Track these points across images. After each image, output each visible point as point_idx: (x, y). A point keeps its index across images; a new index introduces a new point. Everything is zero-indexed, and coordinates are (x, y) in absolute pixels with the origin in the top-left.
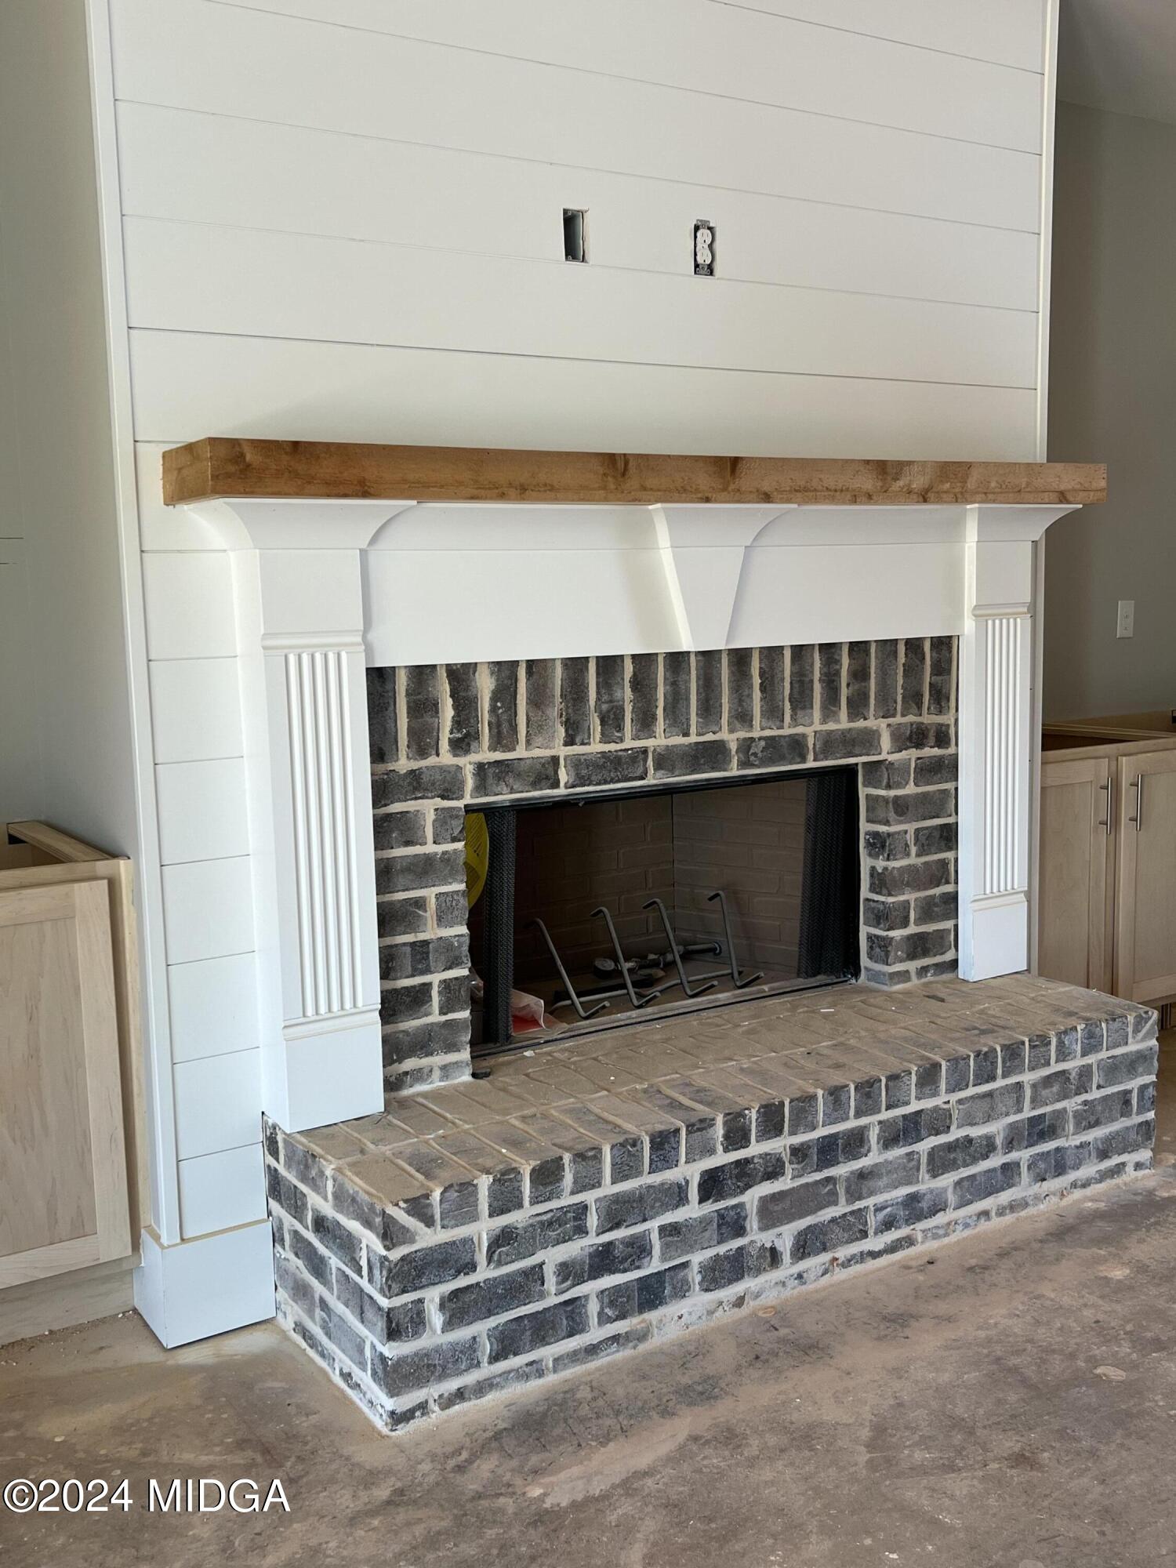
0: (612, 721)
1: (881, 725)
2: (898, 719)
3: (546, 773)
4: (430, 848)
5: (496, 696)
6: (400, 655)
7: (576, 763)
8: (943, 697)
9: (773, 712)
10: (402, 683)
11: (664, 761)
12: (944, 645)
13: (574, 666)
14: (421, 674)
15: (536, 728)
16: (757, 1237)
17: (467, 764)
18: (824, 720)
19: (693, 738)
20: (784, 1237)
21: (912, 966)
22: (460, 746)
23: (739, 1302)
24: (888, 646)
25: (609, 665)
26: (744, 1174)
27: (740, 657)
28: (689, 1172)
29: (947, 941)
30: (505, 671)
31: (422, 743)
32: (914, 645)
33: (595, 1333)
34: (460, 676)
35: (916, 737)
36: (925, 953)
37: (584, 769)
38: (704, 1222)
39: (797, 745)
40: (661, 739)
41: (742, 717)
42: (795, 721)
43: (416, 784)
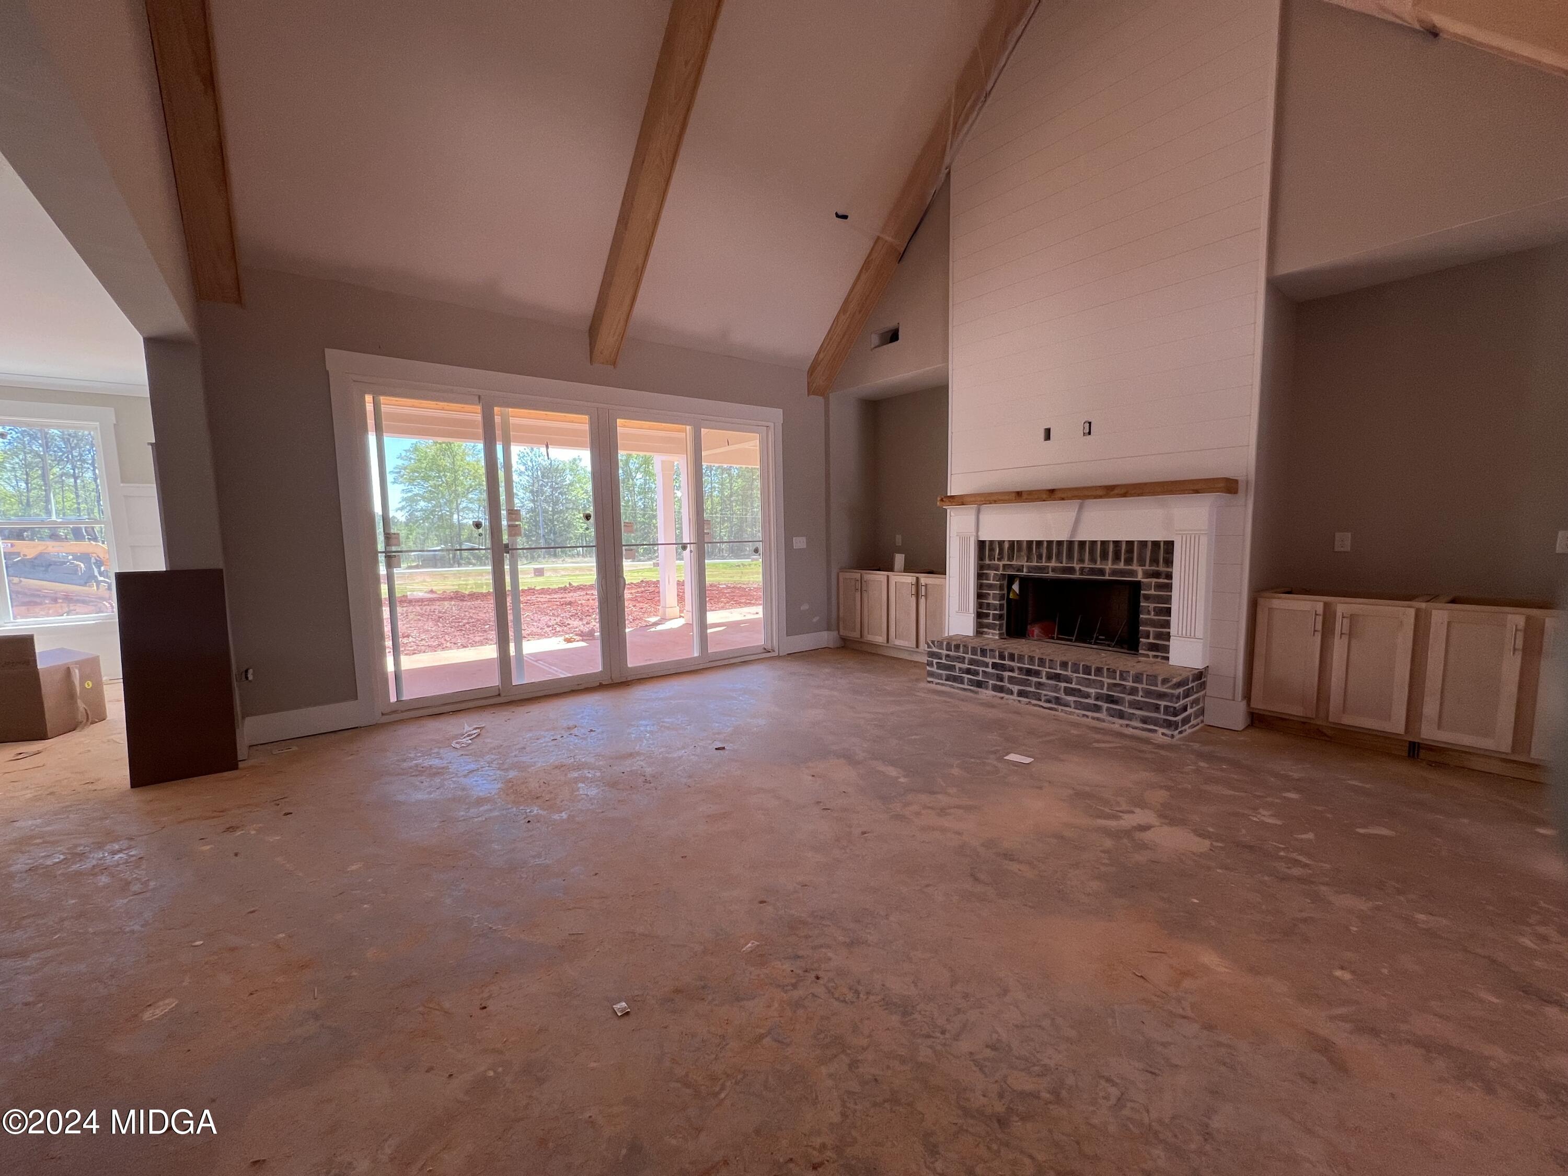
0: (1040, 557)
1: (1140, 571)
2: (1147, 567)
3: (1020, 569)
4: (991, 582)
5: (1009, 548)
6: (985, 536)
7: (1029, 567)
8: (1169, 562)
9: (1093, 560)
10: (987, 544)
11: (1054, 570)
12: (1169, 546)
13: (1030, 543)
14: (991, 542)
15: (1018, 557)
16: (1006, 684)
17: (1001, 563)
18: (1113, 564)
19: (1064, 565)
20: (1016, 688)
21: (1151, 653)
22: (999, 560)
23: (1002, 698)
24: (1143, 544)
25: (1039, 543)
26: (1003, 668)
27: (1082, 544)
28: (990, 661)
29: (1166, 649)
30: (1012, 543)
31: (992, 558)
32: (1156, 544)
33: (966, 687)
34: (1001, 543)
35: (1157, 575)
36: (1157, 650)
37: (1030, 569)
38: (993, 674)
39: (1102, 572)
40: (1053, 564)
41: (1081, 560)
42: (1101, 564)
43: (989, 567)
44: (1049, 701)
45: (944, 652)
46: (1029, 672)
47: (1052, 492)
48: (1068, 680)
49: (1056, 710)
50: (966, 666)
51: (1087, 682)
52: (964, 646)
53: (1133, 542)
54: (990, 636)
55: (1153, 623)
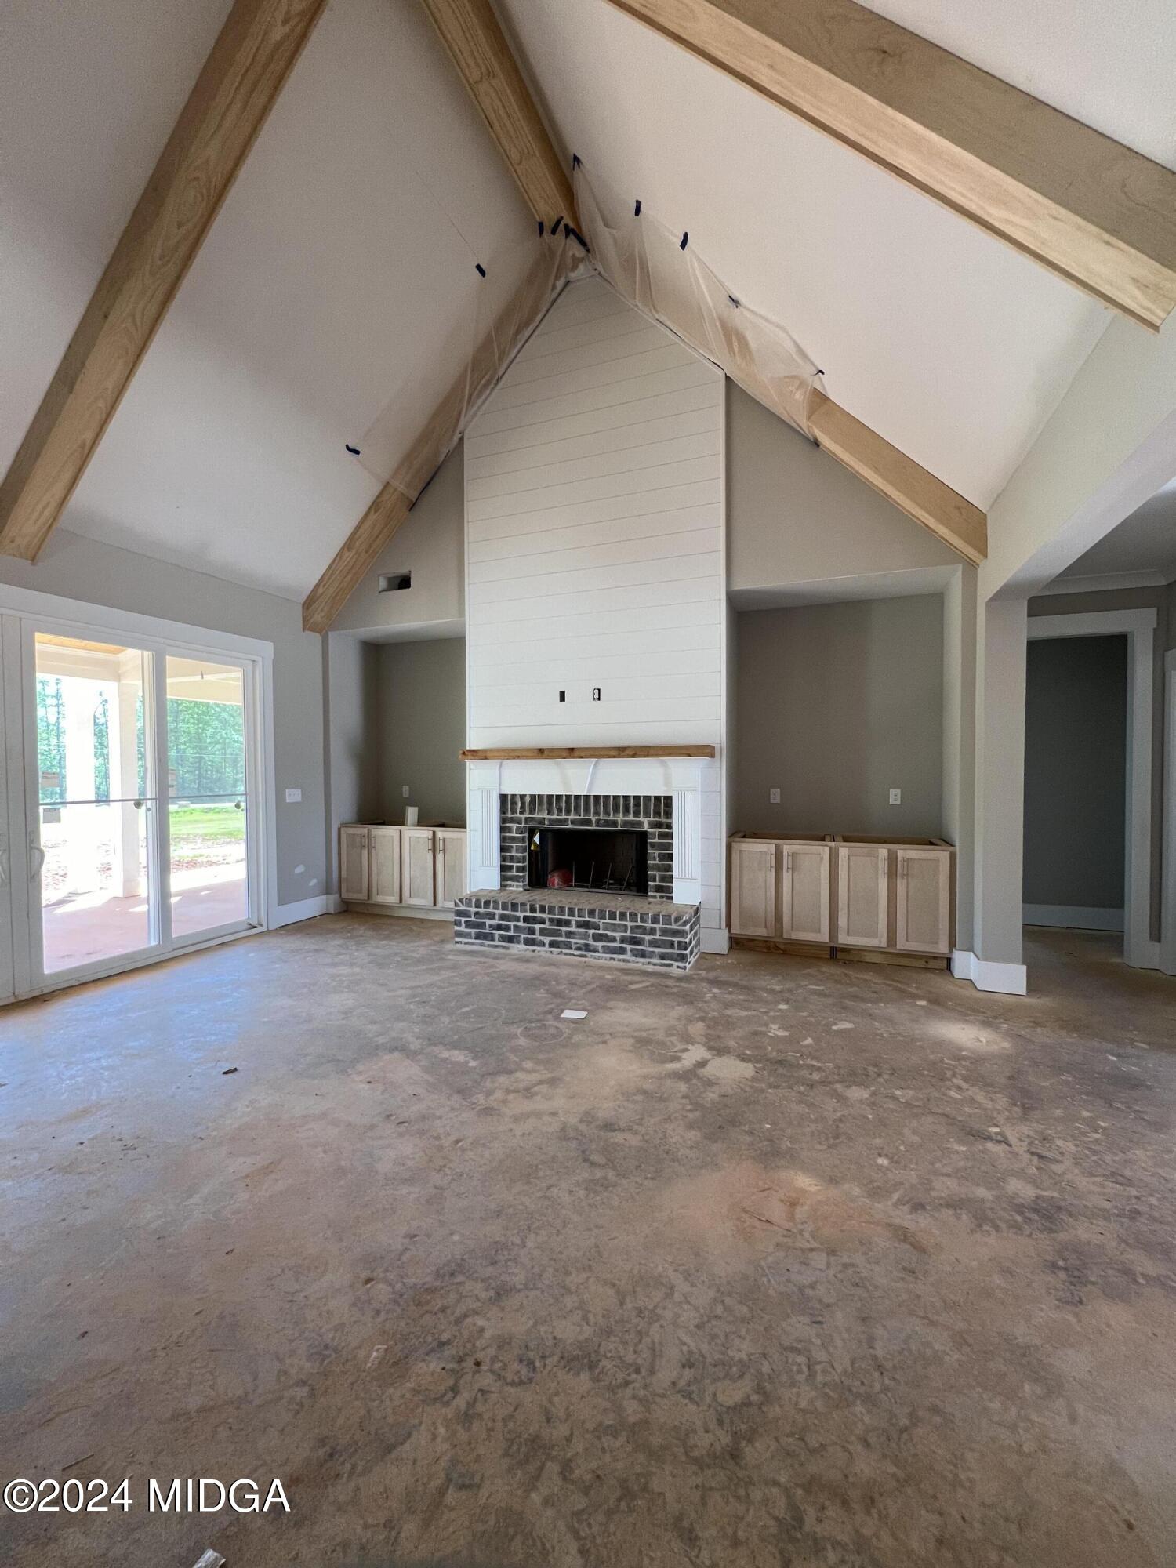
0: (559, 810)
1: (646, 821)
2: (652, 819)
3: (542, 821)
4: (514, 835)
5: (530, 802)
6: (508, 791)
7: (549, 820)
8: (669, 814)
9: (607, 813)
10: (509, 797)
11: (573, 822)
12: (668, 800)
13: (550, 797)
14: (513, 796)
15: (540, 811)
16: (538, 937)
17: (523, 817)
18: (624, 816)
19: (582, 817)
20: (547, 940)
21: (658, 894)
22: (521, 813)
23: (534, 951)
24: (647, 798)
25: (559, 797)
26: (535, 920)
27: (597, 798)
28: (521, 915)
29: (670, 890)
30: (533, 797)
31: (513, 811)
32: (657, 798)
33: (497, 943)
34: (522, 797)
35: (659, 825)
36: (662, 892)
37: (551, 822)
38: (524, 928)
39: (615, 823)
40: (572, 817)
41: (597, 813)
42: (614, 816)
43: (512, 820)
44: (579, 949)
45: (473, 910)
46: (559, 923)
47: (572, 750)
48: (597, 927)
49: (585, 956)
50: (495, 922)
51: (613, 927)
52: (494, 902)
53: (639, 797)
54: (514, 889)
55: (658, 868)
